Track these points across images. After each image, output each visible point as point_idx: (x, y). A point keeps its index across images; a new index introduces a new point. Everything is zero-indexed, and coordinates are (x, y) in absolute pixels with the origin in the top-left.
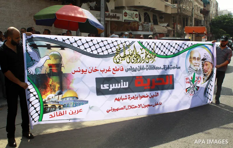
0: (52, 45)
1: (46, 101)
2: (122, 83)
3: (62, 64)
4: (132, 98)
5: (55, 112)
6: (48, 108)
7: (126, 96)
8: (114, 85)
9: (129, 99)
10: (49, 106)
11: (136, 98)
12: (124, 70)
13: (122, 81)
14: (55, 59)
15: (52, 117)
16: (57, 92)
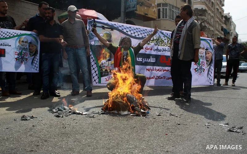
0: (106, 26)
1: (101, 66)
2: (151, 59)
3: (111, 41)
4: (157, 70)
5: (108, 76)
6: (103, 72)
7: (153, 68)
8: (146, 59)
9: (155, 70)
10: (104, 70)
11: (160, 70)
12: (153, 50)
13: (151, 57)
14: (107, 36)
15: (107, 81)
16: (108, 59)
